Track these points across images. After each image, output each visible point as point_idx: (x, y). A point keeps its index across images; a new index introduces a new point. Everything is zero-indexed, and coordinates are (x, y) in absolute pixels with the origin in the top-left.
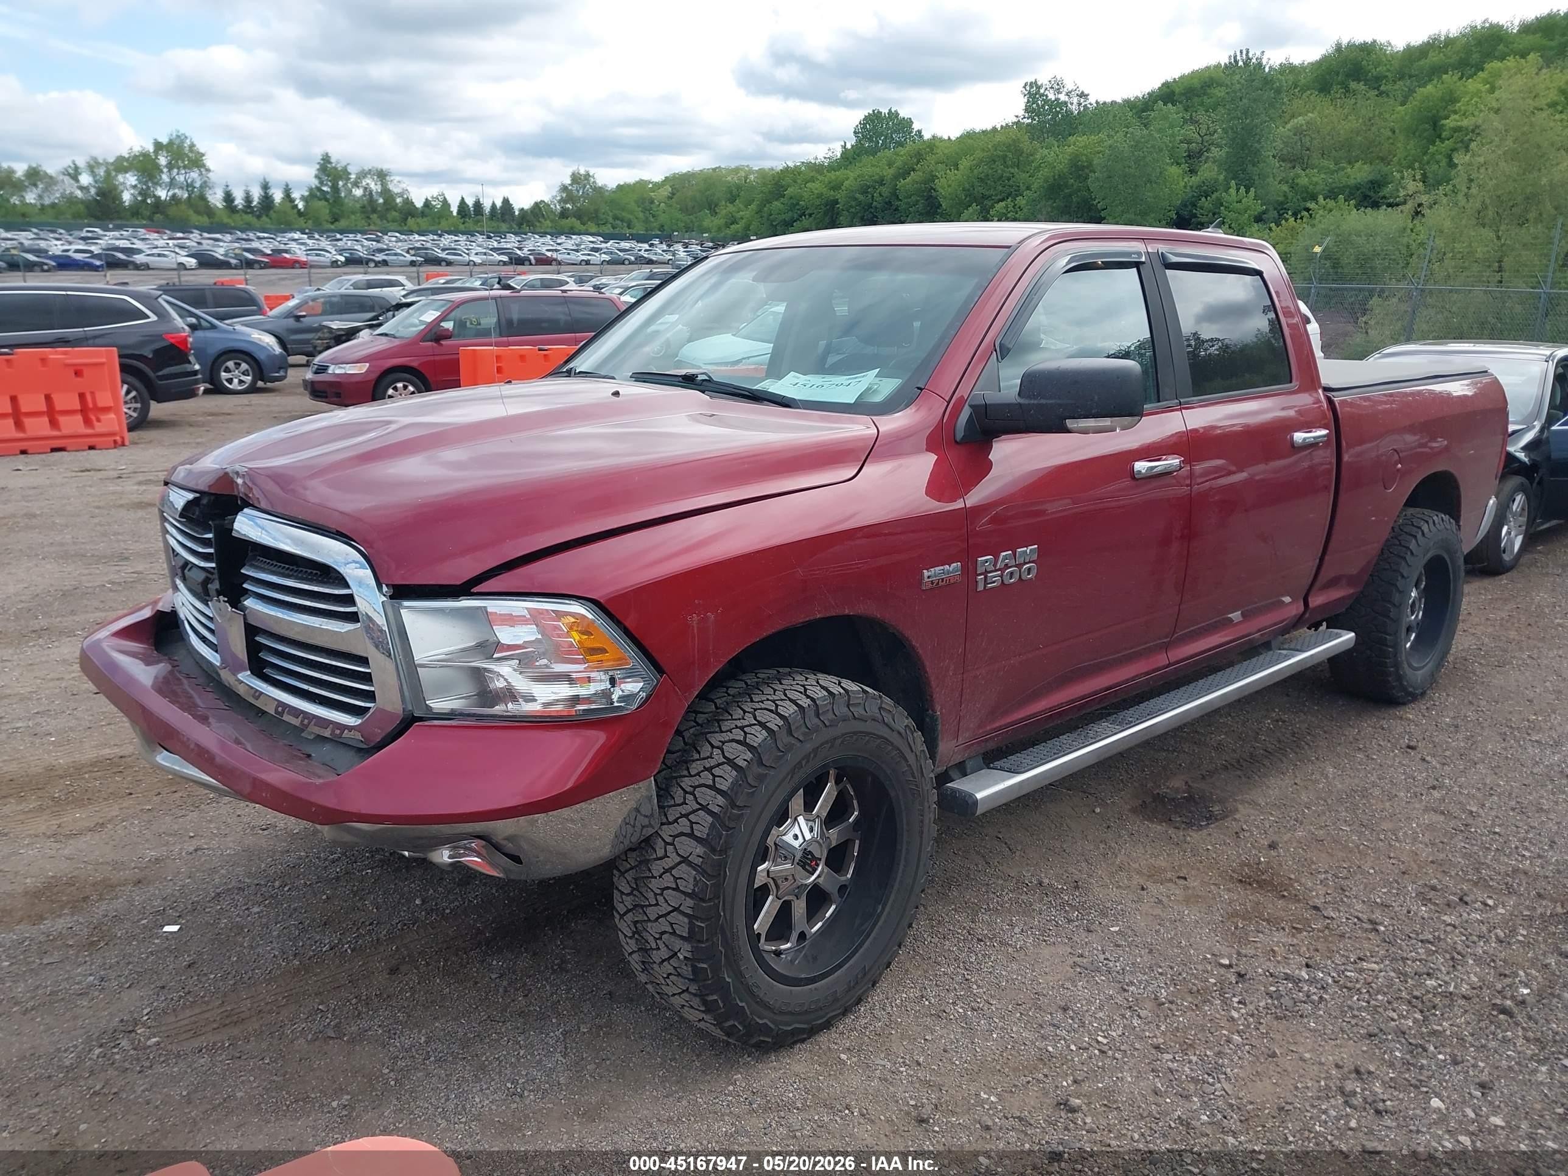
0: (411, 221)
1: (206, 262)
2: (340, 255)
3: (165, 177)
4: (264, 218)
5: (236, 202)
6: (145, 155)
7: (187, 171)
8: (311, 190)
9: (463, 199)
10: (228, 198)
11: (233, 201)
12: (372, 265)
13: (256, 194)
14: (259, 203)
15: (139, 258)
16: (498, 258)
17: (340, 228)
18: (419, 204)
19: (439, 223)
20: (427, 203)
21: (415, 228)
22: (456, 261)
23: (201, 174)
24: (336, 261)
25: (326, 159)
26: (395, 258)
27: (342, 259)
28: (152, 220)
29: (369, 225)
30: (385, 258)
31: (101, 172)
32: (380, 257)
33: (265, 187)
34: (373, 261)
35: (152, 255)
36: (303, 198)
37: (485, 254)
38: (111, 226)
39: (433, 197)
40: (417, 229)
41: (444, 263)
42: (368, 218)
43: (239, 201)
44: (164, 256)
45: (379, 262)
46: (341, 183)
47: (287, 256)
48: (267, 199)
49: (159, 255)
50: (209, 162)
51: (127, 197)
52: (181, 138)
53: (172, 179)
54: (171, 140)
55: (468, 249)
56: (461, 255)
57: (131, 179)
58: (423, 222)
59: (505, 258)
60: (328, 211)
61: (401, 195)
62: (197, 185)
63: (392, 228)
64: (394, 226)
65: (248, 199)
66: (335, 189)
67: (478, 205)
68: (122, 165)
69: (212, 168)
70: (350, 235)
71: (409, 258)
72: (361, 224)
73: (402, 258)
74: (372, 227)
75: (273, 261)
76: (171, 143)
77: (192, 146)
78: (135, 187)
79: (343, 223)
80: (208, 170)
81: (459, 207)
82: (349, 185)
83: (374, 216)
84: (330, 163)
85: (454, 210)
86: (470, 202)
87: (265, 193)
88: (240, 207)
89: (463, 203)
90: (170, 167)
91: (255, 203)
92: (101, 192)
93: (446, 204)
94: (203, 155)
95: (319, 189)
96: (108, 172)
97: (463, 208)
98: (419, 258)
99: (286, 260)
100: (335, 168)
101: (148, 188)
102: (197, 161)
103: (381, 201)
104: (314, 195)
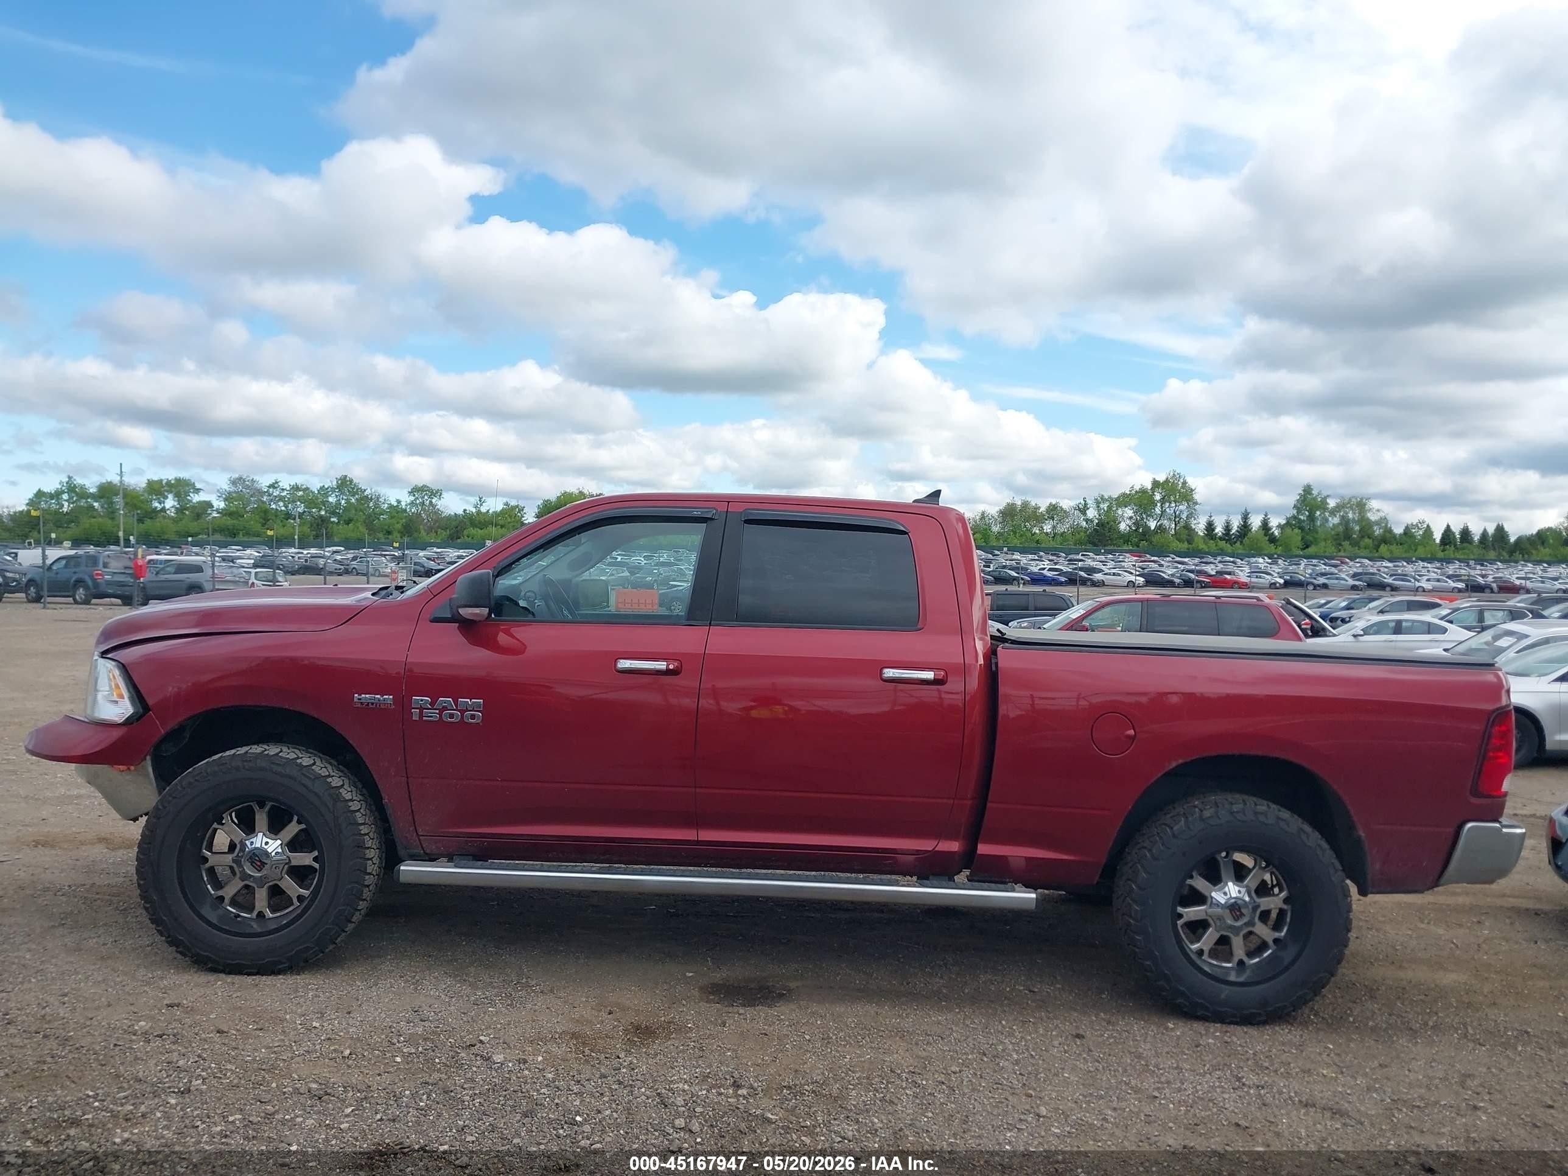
0: (1383, 548)
1: (1153, 580)
2: (1280, 577)
3: (1158, 510)
4: (1238, 544)
5: (1216, 531)
6: (1143, 491)
7: (1177, 504)
8: (1288, 519)
9: (1448, 526)
10: (1210, 527)
11: (1213, 530)
12: (1311, 587)
13: (1236, 524)
14: (1237, 531)
15: (1098, 576)
16: (1452, 584)
17: (1308, 554)
18: (1398, 530)
19: (1416, 550)
20: (1407, 532)
21: (1387, 555)
22: (1402, 586)
23: (1189, 507)
24: (1275, 584)
25: (1308, 490)
26: (1336, 581)
27: (1282, 581)
28: (1138, 546)
29: (1340, 551)
30: (1326, 581)
31: (1105, 506)
32: (1322, 580)
33: (1245, 517)
34: (1312, 584)
35: (1109, 574)
36: (1279, 526)
37: (1438, 580)
38: (1103, 551)
39: (1412, 525)
40: (1389, 556)
41: (1388, 589)
42: (1340, 545)
43: (1219, 530)
44: (1119, 575)
45: (1319, 586)
46: (1318, 513)
47: (1228, 577)
48: (1245, 527)
49: (1114, 574)
50: (1197, 497)
51: (1123, 527)
52: (1176, 476)
53: (1163, 512)
54: (1167, 479)
55: (1419, 575)
56: (1410, 581)
57: (1129, 512)
58: (1397, 550)
59: (1461, 585)
60: (1300, 538)
61: (1378, 523)
62: (1184, 516)
63: (1362, 554)
64: (1366, 553)
65: (1227, 528)
66: (1312, 518)
67: (1466, 533)
68: (1124, 500)
69: (1199, 501)
70: (1314, 561)
71: (1351, 582)
72: (1331, 550)
73: (1342, 582)
74: (1342, 554)
75: (1214, 582)
76: (1167, 481)
77: (1185, 483)
78: (1131, 518)
79: (1312, 550)
80: (1196, 503)
81: (1443, 534)
82: (1327, 514)
83: (1346, 544)
84: (1311, 494)
85: (1438, 537)
86: (1456, 529)
87: (1245, 522)
88: (1220, 534)
89: (1448, 532)
90: (1163, 501)
91: (1233, 531)
92: (1101, 524)
93: (1428, 531)
94: (1192, 490)
95: (1294, 517)
96: (1110, 508)
97: (1449, 536)
98: (1361, 583)
99: (1226, 581)
100: (1315, 499)
101: (1142, 519)
102: (1186, 495)
103: (1357, 528)
104: (1291, 524)
